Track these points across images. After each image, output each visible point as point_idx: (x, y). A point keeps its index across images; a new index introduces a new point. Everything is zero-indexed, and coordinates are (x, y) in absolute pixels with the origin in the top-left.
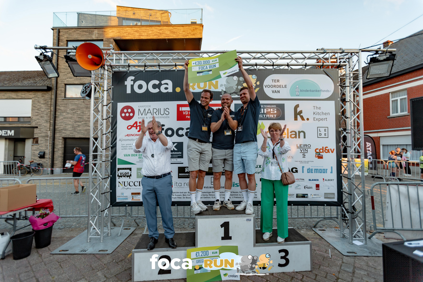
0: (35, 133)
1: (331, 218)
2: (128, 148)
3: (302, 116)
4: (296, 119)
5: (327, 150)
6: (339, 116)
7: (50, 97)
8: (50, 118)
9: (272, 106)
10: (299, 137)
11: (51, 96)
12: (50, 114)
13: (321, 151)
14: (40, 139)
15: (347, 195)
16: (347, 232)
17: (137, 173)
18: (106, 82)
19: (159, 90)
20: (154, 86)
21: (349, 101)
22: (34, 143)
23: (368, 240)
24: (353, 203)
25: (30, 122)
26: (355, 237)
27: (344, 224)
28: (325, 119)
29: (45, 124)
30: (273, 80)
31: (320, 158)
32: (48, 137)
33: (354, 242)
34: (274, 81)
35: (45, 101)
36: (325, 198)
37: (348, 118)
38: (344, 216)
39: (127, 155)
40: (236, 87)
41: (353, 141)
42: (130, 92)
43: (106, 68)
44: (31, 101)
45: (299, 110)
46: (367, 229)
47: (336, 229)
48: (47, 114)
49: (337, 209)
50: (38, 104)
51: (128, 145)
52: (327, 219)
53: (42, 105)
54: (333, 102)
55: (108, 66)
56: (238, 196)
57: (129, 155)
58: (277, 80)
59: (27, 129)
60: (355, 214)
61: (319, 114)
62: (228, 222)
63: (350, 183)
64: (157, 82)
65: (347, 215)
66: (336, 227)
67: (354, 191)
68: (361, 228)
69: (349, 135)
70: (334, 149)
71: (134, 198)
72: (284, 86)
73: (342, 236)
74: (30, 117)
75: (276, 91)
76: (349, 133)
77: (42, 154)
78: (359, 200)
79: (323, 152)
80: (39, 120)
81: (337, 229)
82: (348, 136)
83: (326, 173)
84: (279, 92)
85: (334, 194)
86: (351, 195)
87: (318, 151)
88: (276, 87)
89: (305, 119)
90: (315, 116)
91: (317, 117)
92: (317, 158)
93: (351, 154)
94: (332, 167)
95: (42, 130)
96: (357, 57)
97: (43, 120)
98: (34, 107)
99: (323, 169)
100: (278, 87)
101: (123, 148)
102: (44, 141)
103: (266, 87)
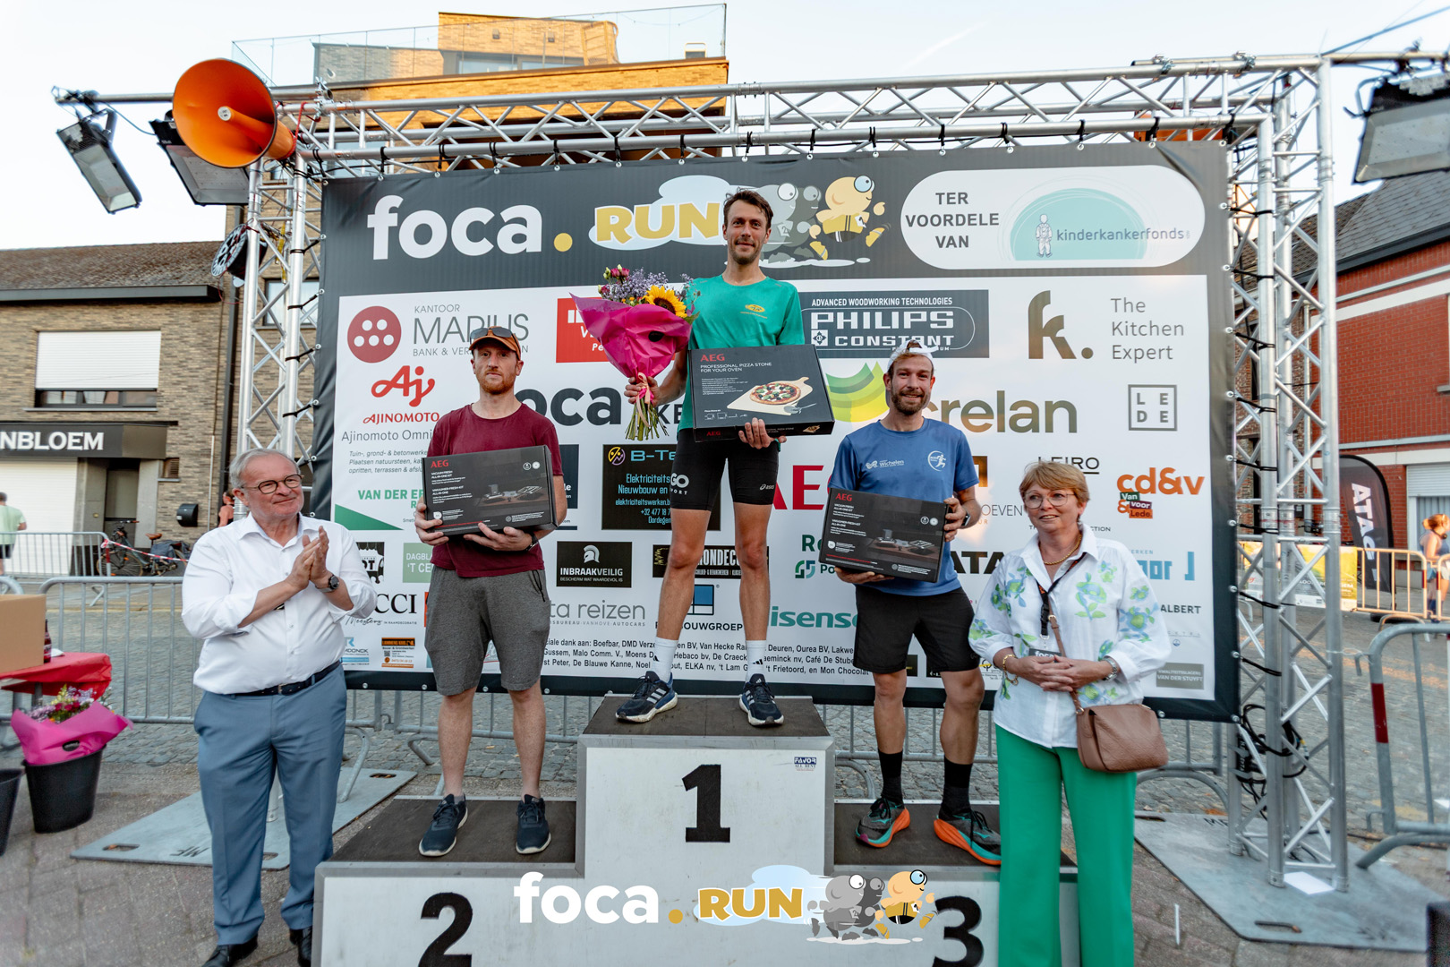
0: (169, 441)
1: (1188, 770)
2: (373, 467)
3: (1063, 339)
4: (1036, 352)
5: (1170, 481)
6: (1228, 337)
7: (218, 321)
8: (217, 394)
9: (937, 301)
10: (1049, 429)
11: (221, 319)
12: (218, 379)
13: (1145, 484)
14: (183, 462)
15: (1259, 675)
16: (1257, 831)
17: (406, 562)
18: (299, 219)
19: (491, 246)
20: (475, 232)
21: (1271, 273)
22: (167, 475)
23: (1353, 871)
24: (1285, 710)
25: (155, 407)
26: (1293, 856)
27: (1248, 799)
28: (1164, 353)
29: (199, 414)
30: (940, 195)
31: (1137, 515)
32: (209, 456)
33: (1290, 878)
34: (944, 198)
35: (203, 335)
36: (1160, 683)
37: (1265, 346)
38: (1249, 765)
39: (369, 492)
40: (790, 225)
41: (1288, 449)
42: (385, 256)
43: (301, 165)
44: (158, 335)
45: (1048, 314)
46: (1349, 825)
47: (1211, 816)
48: (206, 381)
49: (1218, 734)
50: (180, 348)
51: (375, 454)
52: (1170, 772)
53: (192, 350)
54: (1201, 280)
55: (306, 158)
56: (792, 664)
57: (377, 494)
58: (956, 196)
59: (142, 428)
60: (1295, 760)
61: (1136, 329)
62: (717, 768)
63: (1273, 626)
64: (484, 215)
65: (1258, 759)
66: (1214, 811)
67: (1290, 660)
68: (1322, 818)
69: (1269, 419)
70: (1200, 480)
71: (391, 658)
72: (986, 219)
73: (1235, 848)
74: (155, 390)
75: (951, 238)
76: (1270, 410)
77: (189, 511)
78: (1316, 700)
79: (1152, 490)
80: (184, 400)
81: (1215, 817)
82: (1267, 424)
83: (1167, 577)
84: (964, 242)
85: (1199, 668)
86: (1277, 674)
87: (1129, 485)
88: (954, 221)
89: (1077, 351)
90: (1118, 339)
91: (1129, 342)
92: (1127, 514)
93: (1280, 500)
94: (1191, 555)
95: (190, 432)
96: (1313, 88)
97: (195, 399)
98: (169, 355)
99: (1153, 563)
100: (961, 220)
101: (357, 467)
102: (198, 470)
103: (911, 224)
